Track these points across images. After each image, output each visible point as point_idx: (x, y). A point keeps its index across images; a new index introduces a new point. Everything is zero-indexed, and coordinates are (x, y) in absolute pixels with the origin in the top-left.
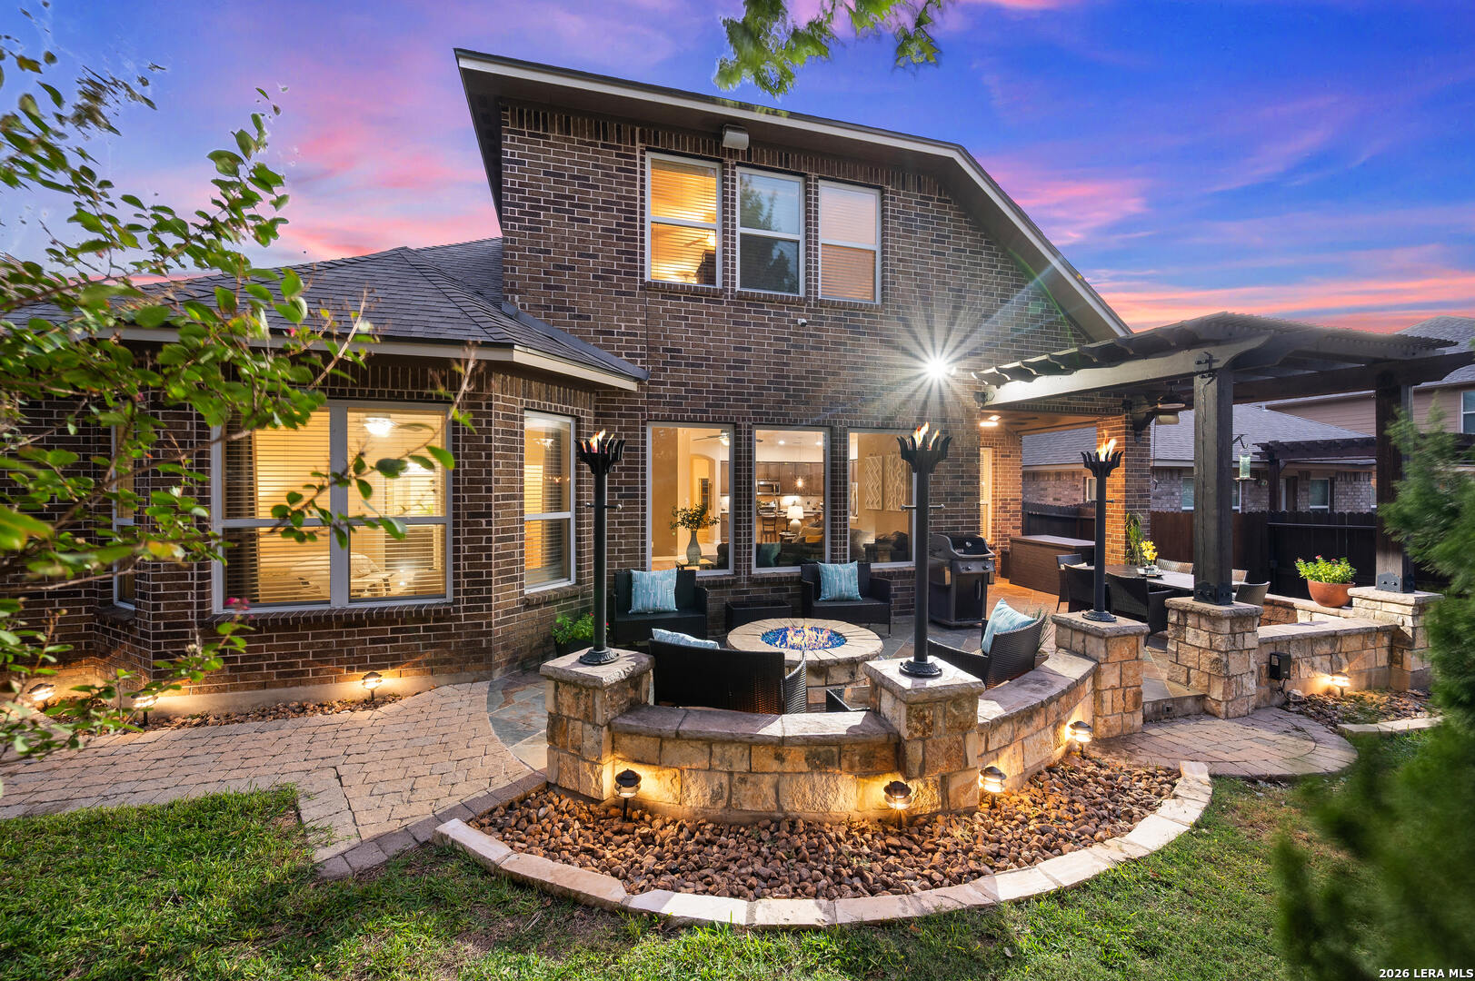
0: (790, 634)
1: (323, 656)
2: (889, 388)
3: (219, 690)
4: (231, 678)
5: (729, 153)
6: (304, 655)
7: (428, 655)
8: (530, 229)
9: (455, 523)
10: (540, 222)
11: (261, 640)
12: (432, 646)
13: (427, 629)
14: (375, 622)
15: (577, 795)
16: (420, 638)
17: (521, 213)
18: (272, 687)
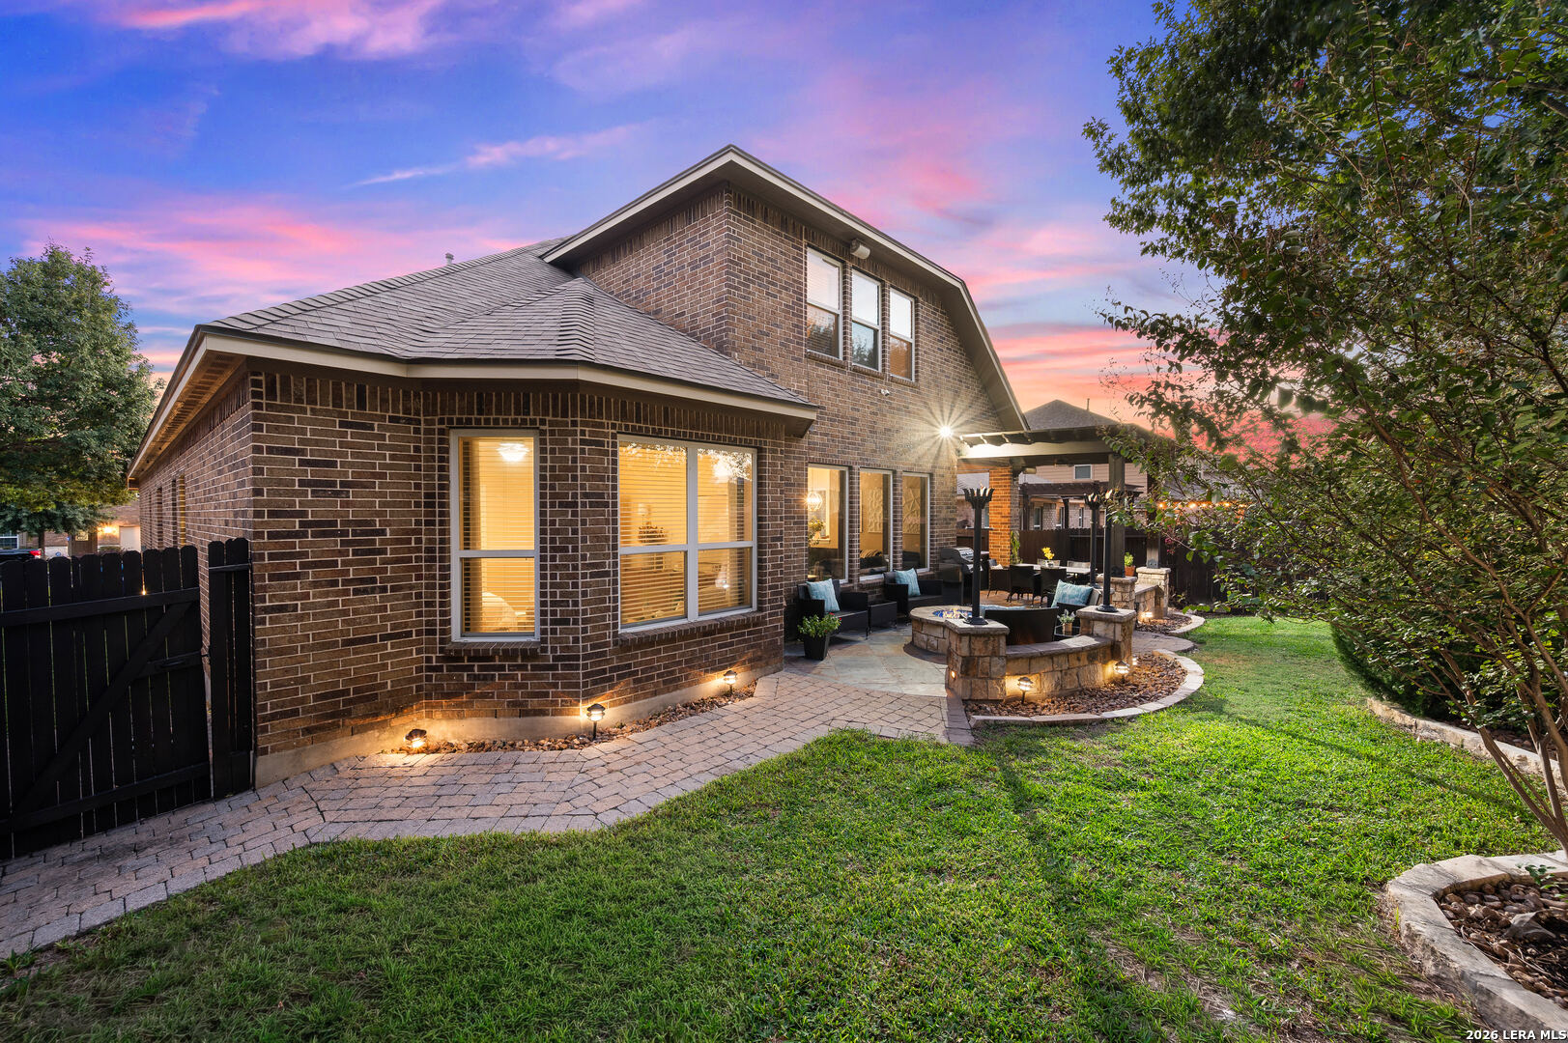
0: (944, 614)
1: (691, 663)
2: (914, 445)
3: (627, 701)
4: (635, 690)
5: (851, 258)
6: (679, 663)
7: (750, 654)
8: (744, 297)
9: (760, 547)
10: (749, 293)
11: (654, 653)
12: (752, 647)
13: (750, 633)
14: (721, 631)
15: (986, 701)
16: (745, 641)
17: (739, 283)
18: (660, 694)
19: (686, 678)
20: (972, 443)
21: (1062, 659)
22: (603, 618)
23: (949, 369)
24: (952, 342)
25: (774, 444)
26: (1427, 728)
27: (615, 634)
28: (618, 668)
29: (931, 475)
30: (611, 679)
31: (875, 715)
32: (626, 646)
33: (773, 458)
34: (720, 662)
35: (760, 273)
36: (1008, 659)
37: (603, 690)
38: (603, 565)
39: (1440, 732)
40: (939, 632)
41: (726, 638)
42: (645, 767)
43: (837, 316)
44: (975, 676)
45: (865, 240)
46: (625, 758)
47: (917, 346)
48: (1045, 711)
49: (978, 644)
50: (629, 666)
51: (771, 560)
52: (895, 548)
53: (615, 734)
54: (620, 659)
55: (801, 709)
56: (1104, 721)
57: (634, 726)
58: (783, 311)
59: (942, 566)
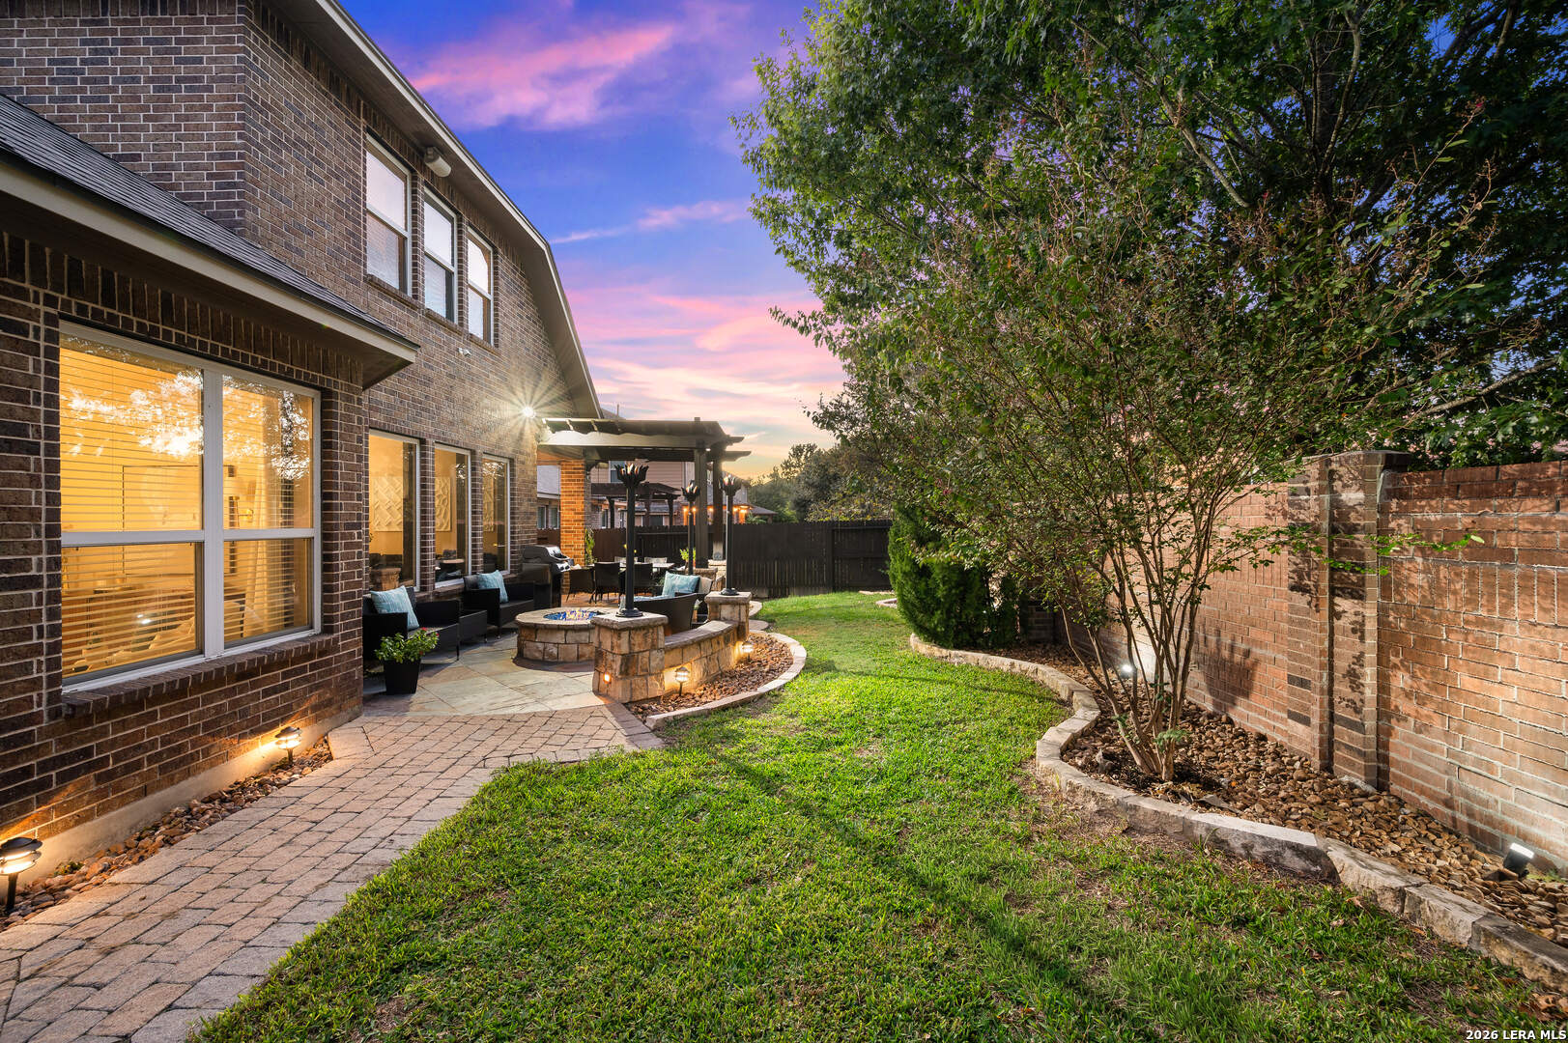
1: (214, 727)
2: (495, 423)
3: (80, 820)
4: (101, 794)
5: (425, 169)
6: (194, 730)
7: (314, 700)
8: (273, 166)
9: (325, 536)
10: (281, 162)
11: (140, 721)
12: (318, 687)
13: (313, 667)
14: (267, 669)
15: (647, 700)
16: (306, 679)
17: (264, 140)
18: (153, 792)
19: (206, 753)
20: (557, 428)
21: (707, 644)
22: (26, 669)
23: (529, 342)
24: (530, 311)
25: (350, 389)
26: (956, 656)
27: (55, 697)
28: (62, 760)
29: (512, 461)
30: (44, 784)
31: (538, 742)
32: (78, 715)
33: (347, 408)
34: (266, 717)
35: (298, 139)
36: (668, 650)
37: (25, 809)
38: (25, 565)
39: (964, 657)
40: (559, 637)
41: (275, 678)
42: (191, 916)
43: (402, 239)
44: (635, 675)
45: (445, 152)
46: (131, 916)
47: (496, 305)
48: (704, 699)
49: (638, 639)
50: (87, 753)
51: (345, 557)
52: (474, 546)
53: (66, 886)
54: (64, 743)
55: (428, 758)
56: (761, 696)
57: (105, 861)
58: (333, 206)
59: (526, 567)
